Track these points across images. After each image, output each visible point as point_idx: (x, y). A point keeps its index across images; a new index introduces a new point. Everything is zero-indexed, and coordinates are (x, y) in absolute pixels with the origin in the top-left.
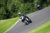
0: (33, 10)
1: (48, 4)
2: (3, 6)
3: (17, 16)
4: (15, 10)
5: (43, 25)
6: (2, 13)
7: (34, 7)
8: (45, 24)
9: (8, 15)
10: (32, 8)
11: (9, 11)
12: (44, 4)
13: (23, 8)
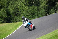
0: (38, 15)
1: (56, 9)
2: (4, 7)
3: (19, 20)
4: (18, 14)
5: (49, 33)
6: (2, 15)
7: (40, 12)
8: (52, 32)
9: (8, 19)
10: (37, 12)
11: (10, 15)
12: (52, 9)
13: (27, 11)
